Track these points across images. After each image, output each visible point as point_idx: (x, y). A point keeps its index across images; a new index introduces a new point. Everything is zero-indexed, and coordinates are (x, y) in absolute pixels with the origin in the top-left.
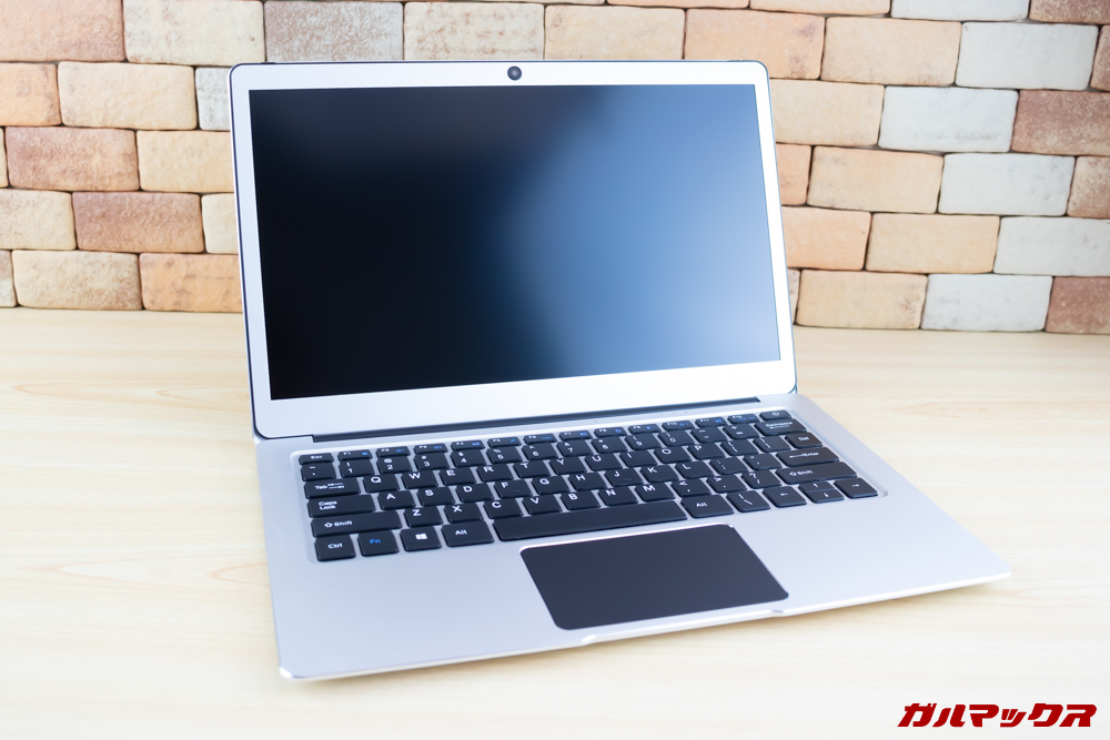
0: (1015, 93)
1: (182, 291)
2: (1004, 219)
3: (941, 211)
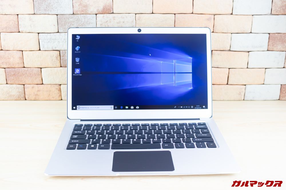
0: (268, 34)
2: (266, 69)
3: (248, 67)
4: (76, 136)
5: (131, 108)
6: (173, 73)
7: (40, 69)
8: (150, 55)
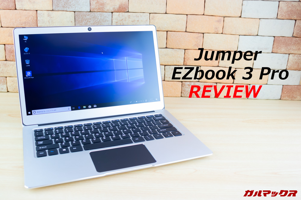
4: (41, 143)
5: (89, 107)
6: (126, 69)
8: (102, 53)
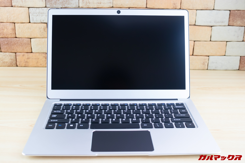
0: (229, 11)
1: (27, 62)
2: (227, 42)
3: (211, 40)
7: (30, 39)
